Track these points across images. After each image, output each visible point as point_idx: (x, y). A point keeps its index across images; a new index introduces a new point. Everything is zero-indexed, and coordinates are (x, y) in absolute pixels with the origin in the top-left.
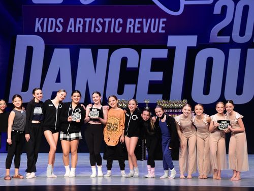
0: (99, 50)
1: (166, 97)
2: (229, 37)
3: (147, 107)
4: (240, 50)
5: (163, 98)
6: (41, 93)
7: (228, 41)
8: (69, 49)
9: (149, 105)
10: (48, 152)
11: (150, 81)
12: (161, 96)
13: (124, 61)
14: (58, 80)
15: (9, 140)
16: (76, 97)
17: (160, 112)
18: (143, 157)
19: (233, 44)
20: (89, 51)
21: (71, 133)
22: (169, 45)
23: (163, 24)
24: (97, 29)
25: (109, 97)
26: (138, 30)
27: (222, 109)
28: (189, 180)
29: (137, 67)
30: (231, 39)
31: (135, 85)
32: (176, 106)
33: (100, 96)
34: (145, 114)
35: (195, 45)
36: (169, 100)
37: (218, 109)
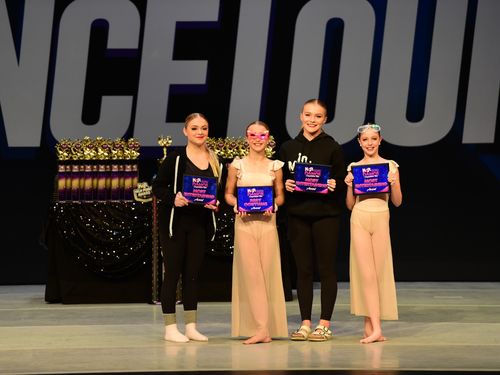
11: (173, 88)
13: (100, 29)
29: (136, 46)
36: (224, 137)
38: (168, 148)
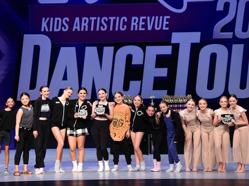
0: (105, 48)
1: (171, 92)
2: (232, 33)
3: (152, 103)
4: (243, 45)
5: (168, 94)
6: (48, 91)
7: (231, 37)
8: (75, 48)
9: (155, 100)
10: (56, 148)
11: (155, 78)
12: (166, 91)
13: (129, 58)
14: (65, 78)
15: (17, 137)
16: (83, 95)
17: (164, 107)
18: (149, 151)
19: (236, 40)
20: (95, 49)
21: (77, 129)
22: (173, 42)
23: (167, 21)
24: (102, 28)
25: (115, 94)
26: (142, 27)
27: (226, 103)
28: (194, 173)
29: (142, 63)
30: (234, 35)
31: (140, 82)
32: (181, 101)
33: (106, 92)
34: (150, 110)
35: (198, 41)
36: (173, 95)
37: (222, 103)
38: (153, 99)
